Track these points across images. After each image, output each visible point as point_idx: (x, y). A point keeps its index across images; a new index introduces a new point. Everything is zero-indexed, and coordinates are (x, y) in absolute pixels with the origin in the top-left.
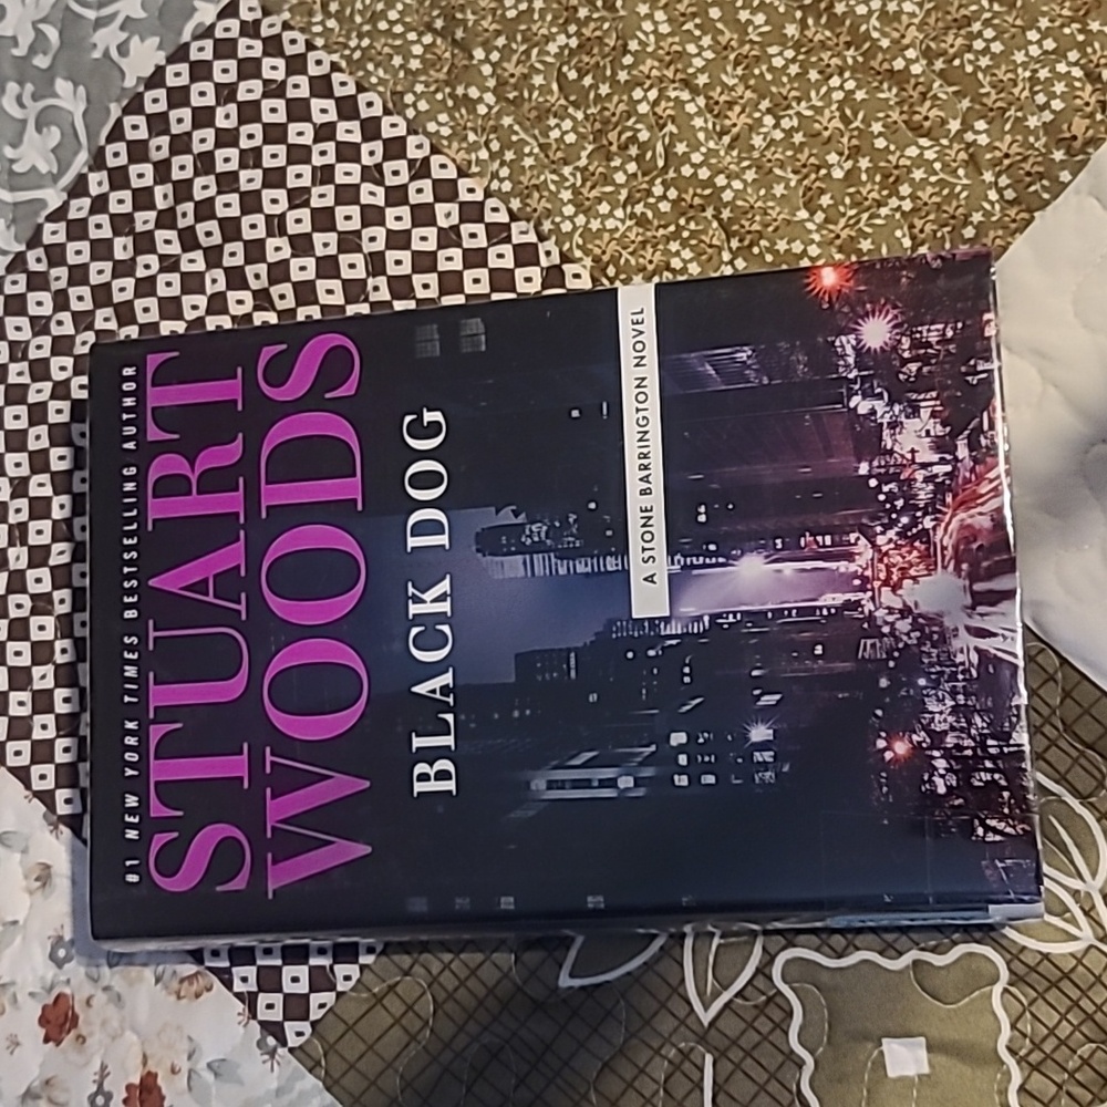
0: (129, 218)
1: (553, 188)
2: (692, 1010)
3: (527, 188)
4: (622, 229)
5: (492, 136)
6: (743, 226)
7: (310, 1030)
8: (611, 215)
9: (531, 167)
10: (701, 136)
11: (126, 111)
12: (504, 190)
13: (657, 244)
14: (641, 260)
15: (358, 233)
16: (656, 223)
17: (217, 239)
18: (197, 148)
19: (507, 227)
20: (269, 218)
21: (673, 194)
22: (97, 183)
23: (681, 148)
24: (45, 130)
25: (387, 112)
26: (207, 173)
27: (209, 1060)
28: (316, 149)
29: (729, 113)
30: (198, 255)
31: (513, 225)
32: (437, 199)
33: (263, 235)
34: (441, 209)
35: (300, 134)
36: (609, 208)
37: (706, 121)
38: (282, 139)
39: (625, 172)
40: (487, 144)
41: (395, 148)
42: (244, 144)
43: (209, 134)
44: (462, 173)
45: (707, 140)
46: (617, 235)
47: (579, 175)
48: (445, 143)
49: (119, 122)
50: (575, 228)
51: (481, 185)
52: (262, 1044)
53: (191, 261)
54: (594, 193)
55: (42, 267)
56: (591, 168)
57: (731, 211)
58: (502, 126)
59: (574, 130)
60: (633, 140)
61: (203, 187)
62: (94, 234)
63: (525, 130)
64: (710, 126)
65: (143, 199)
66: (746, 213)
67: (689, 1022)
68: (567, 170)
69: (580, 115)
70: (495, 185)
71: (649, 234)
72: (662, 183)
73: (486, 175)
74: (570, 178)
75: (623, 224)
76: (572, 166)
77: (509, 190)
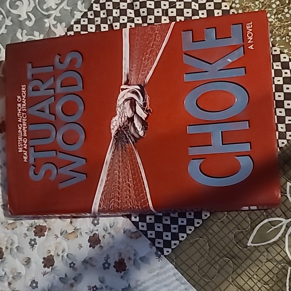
0: (118, 4)
1: (253, 8)
2: (287, 255)
3: (244, 7)
4: (274, 22)
7: (171, 251)
8: (270, 17)
12: (237, 7)
13: (285, 27)
14: (280, 32)
15: (190, 18)
16: (285, 20)
17: (146, 14)
20: (163, 10)
27: (140, 257)
30: (140, 18)
32: (215, 9)
33: (161, 15)
34: (216, 11)
36: (270, 15)
39: (276, 4)
46: (272, 24)
47: (261, 4)
51: (229, 5)
52: (157, 253)
53: (138, 20)
55: (92, 17)
56: (265, 2)
62: (107, 8)
67: (286, 258)
70: (234, 5)
71: (282, 24)
72: (287, 8)
73: (231, 2)
74: (258, 5)
75: (274, 20)
76: (258, 2)
77: (238, 7)
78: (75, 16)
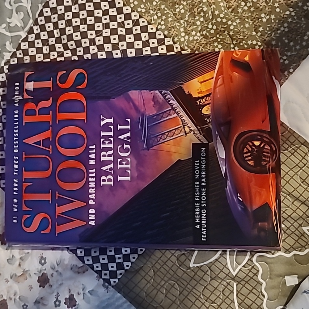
0: (47, 40)
1: (178, 27)
2: (230, 272)
3: (170, 27)
5: (158, 12)
6: (237, 37)
7: (118, 281)
8: (196, 35)
9: (171, 21)
10: (223, 9)
11: (44, 7)
12: (162, 28)
13: (211, 44)
14: (206, 49)
15: (118, 44)
16: (210, 37)
17: (74, 47)
18: (66, 18)
19: (163, 40)
20: (90, 40)
21: (215, 27)
22: (36, 29)
23: (217, 13)
24: (19, 13)
25: (125, 5)
26: (70, 26)
27: (89, 290)
28: (103, 18)
29: (231, 1)
30: (69, 51)
31: (165, 39)
32: (142, 32)
33: (88, 45)
34: (143, 35)
35: (98, 13)
36: (195, 33)
37: (224, 4)
38: (93, 15)
39: (200, 21)
40: (156, 14)
41: (128, 17)
42: (81, 17)
43: (70, 14)
44: (149, 23)
45: (224, 10)
46: (198, 41)
47: (185, 23)
48: (144, 14)
49: (42, 10)
50: (185, 40)
51: (155, 27)
52: (104, 285)
53: (67, 53)
54: (191, 28)
55: (21, 56)
56: (189, 20)
57: (233, 32)
58: (162, 8)
59: (183, 8)
60: (202, 10)
61: (69, 30)
62: (37, 46)
63: (169, 9)
64: (225, 5)
65: (51, 34)
66: (238, 33)
67: (229, 275)
68: (182, 22)
69: (185, 3)
70: (159, 27)
71: (208, 40)
72: (211, 24)
73: (157, 24)
74: (183, 24)
75: (200, 38)
76: (183, 20)
77: (164, 28)
78: (5, 57)
